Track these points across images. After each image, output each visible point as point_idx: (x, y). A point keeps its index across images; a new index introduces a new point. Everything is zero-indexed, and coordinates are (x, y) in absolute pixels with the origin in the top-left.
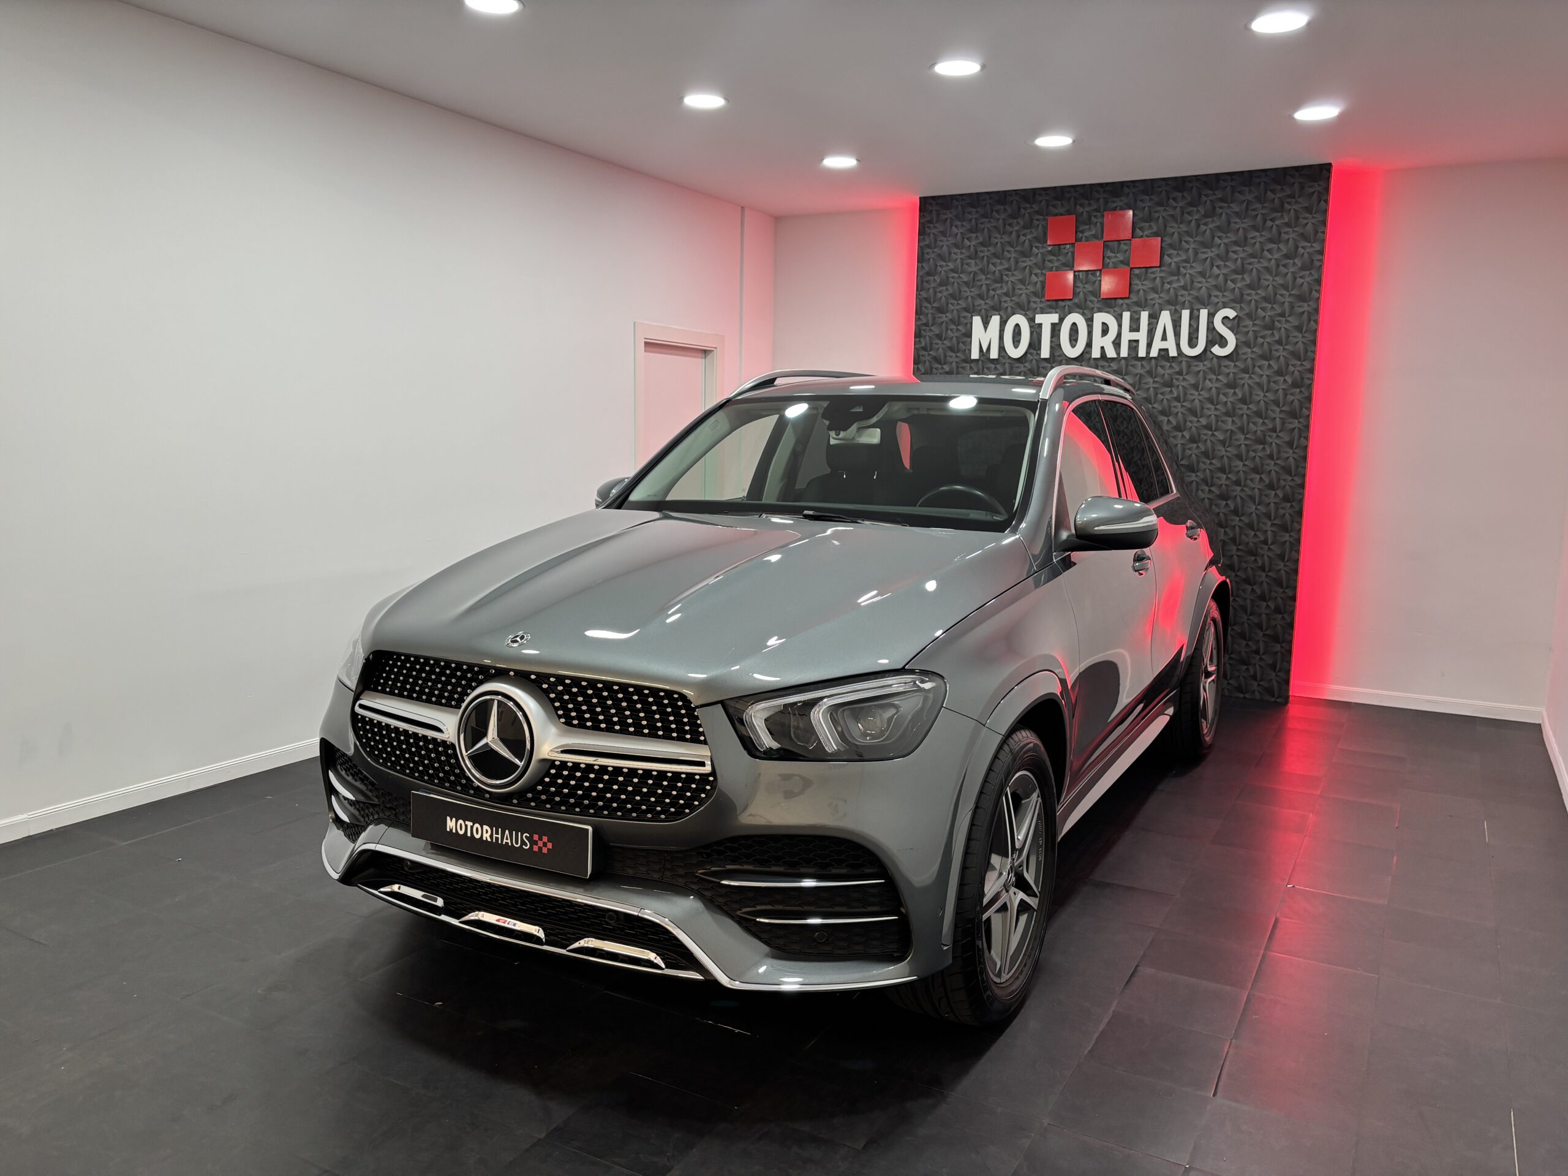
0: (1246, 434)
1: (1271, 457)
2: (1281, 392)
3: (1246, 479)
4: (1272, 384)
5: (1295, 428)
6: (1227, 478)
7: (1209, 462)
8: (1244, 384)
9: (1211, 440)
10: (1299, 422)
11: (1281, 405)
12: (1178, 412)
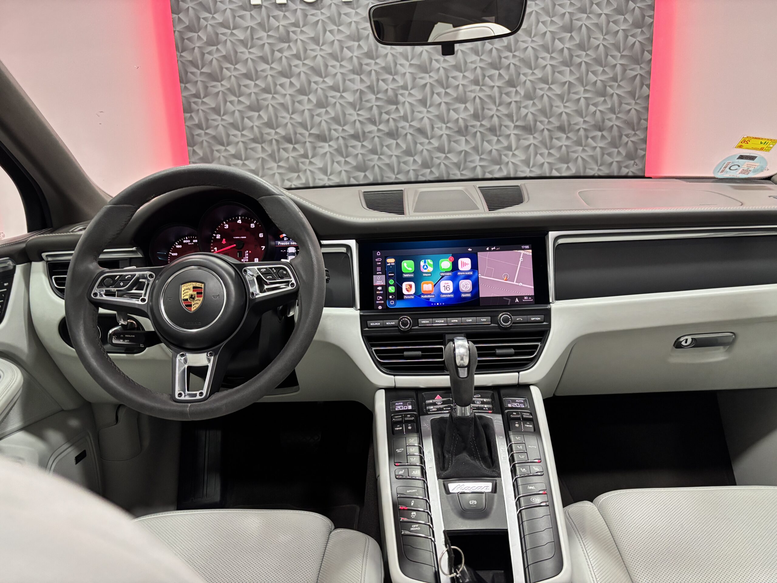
0: (586, 86)
1: (612, 110)
2: (621, 34)
3: (587, 137)
4: (611, 23)
5: (637, 75)
6: (568, 138)
7: (546, 120)
8: (581, 26)
9: (547, 95)
10: (641, 67)
11: (621, 51)
12: (509, 64)
